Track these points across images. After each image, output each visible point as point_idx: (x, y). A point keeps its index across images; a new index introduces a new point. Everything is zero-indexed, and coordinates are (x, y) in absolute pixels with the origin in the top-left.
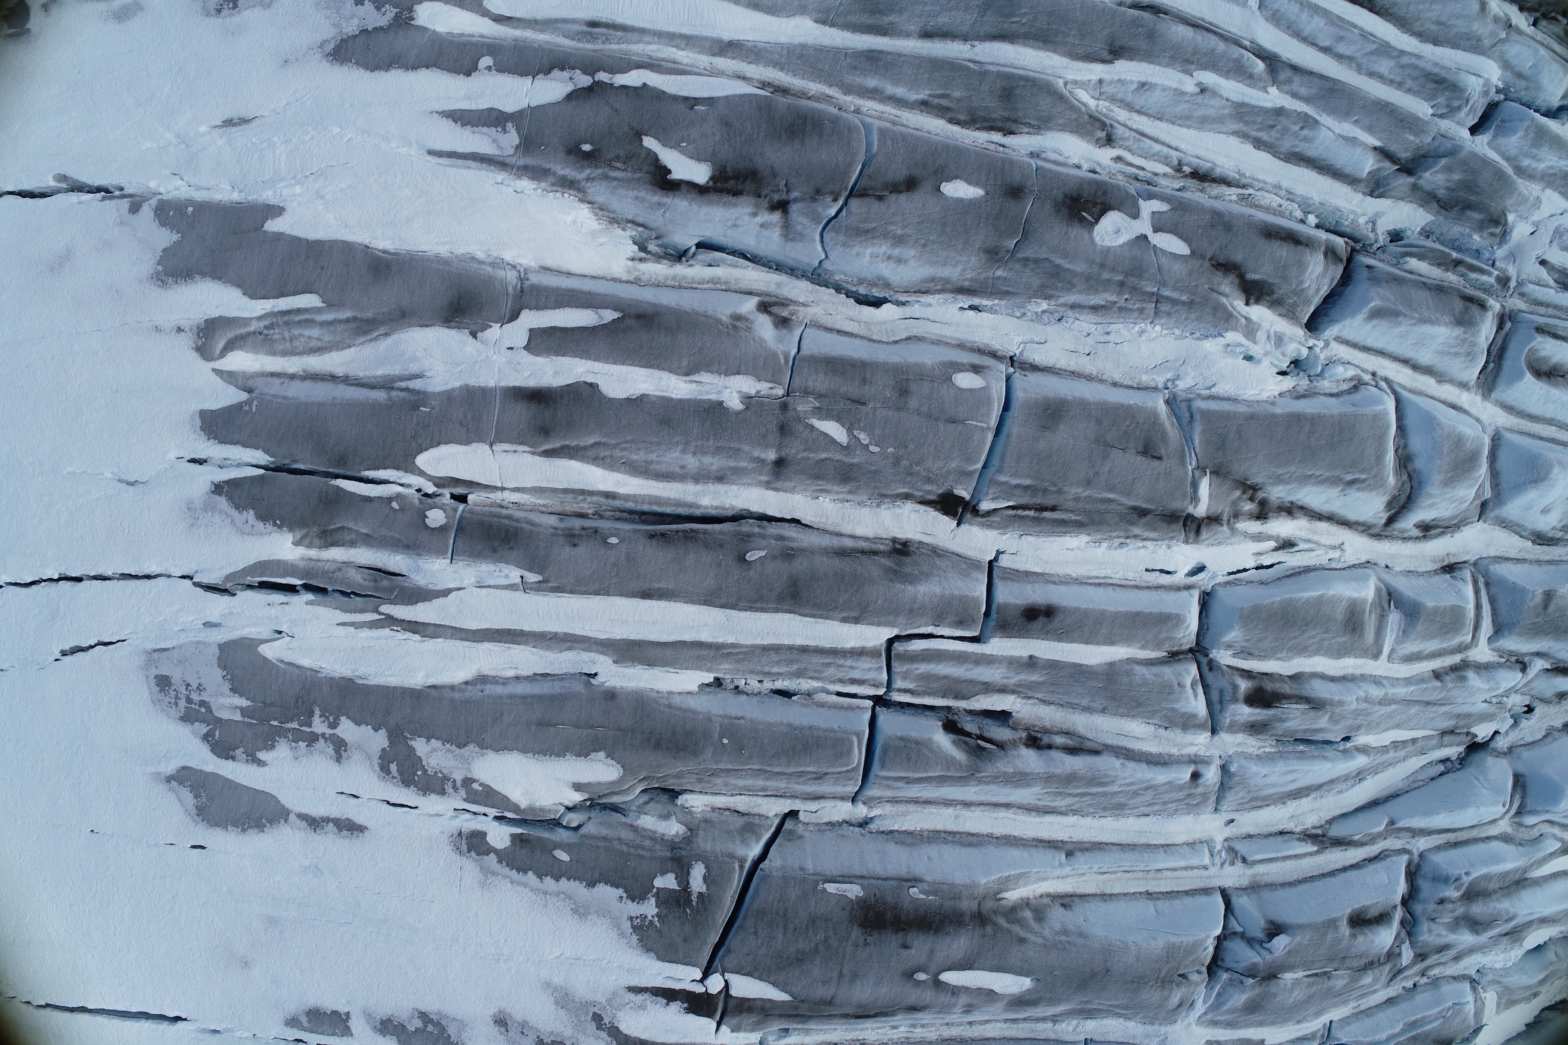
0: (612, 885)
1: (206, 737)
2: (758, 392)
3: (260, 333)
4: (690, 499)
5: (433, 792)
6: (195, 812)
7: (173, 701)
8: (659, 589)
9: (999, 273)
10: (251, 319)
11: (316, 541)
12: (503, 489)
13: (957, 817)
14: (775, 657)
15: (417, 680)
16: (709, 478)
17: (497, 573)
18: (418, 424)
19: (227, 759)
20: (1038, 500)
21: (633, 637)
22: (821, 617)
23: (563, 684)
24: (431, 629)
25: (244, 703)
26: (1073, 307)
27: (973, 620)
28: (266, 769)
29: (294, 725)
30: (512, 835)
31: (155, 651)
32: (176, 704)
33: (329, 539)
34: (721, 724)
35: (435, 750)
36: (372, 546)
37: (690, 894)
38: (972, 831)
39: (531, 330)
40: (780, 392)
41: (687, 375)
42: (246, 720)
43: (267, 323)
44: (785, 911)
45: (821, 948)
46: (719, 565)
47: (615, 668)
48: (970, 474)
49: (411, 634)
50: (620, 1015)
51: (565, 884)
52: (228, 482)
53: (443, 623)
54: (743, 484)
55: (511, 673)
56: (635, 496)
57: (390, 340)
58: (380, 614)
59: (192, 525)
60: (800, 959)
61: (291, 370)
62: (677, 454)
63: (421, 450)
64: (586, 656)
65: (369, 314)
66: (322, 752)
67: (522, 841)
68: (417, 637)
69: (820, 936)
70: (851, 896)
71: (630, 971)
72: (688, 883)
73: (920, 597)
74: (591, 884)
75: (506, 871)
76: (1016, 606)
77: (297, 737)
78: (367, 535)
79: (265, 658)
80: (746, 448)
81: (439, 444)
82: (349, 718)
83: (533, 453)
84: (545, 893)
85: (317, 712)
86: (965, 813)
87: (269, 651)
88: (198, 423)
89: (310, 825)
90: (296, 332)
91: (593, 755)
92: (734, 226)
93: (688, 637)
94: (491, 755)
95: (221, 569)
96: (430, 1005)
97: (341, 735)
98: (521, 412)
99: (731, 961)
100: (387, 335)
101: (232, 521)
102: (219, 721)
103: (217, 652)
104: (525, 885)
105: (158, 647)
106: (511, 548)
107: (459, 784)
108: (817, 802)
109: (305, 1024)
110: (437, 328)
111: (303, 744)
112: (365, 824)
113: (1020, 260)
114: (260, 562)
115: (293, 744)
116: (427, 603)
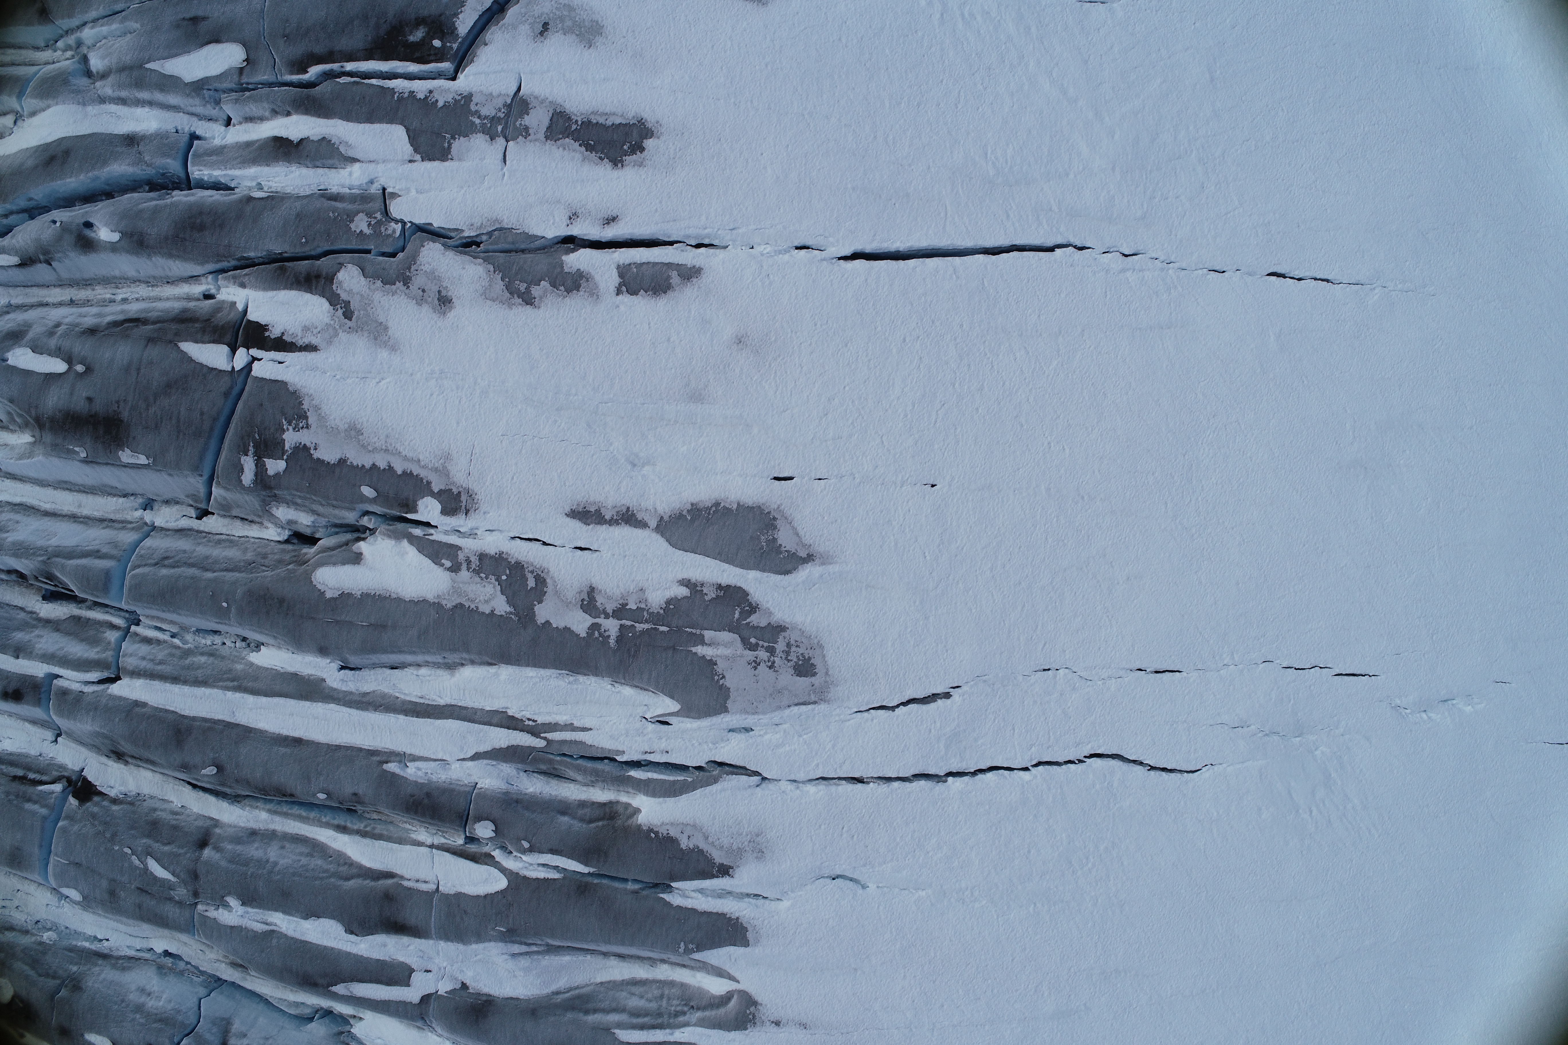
0: (323, 461)
1: (754, 609)
2: (217, 909)
3: (692, 1007)
4: (277, 819)
5: (492, 557)
6: (778, 523)
7: (793, 649)
8: (287, 746)
9: (75, 969)
10: (695, 1025)
11: (621, 809)
12: (432, 846)
13: (80, 508)
14: (199, 673)
15: (505, 672)
16: (263, 835)
17: (429, 772)
18: (508, 916)
19: (728, 586)
20: (23, 788)
21: (307, 704)
22: (161, 710)
23: (371, 662)
24: (495, 720)
25: (700, 650)
27: (56, 694)
28: (680, 576)
29: (640, 627)
30: (416, 512)
31: (815, 703)
32: (789, 645)
33: (607, 810)
34: (230, 619)
35: (486, 602)
36: (560, 801)
37: (256, 454)
38: (67, 493)
39: (409, 986)
40: (200, 907)
41: (273, 931)
42: (698, 632)
43: (681, 1019)
44: (178, 437)
45: (151, 399)
46: (237, 766)
47: (324, 675)
48: (67, 817)
49: (517, 716)
50: (327, 320)
51: (366, 461)
52: (713, 876)
53: (481, 726)
54: (235, 827)
55: (423, 671)
56: (321, 827)
57: (553, 988)
58: (545, 738)
59: (757, 835)
60: (169, 387)
61: (665, 967)
62: (282, 862)
63: (502, 892)
64: (351, 687)
65: (570, 1015)
66: (609, 598)
67: (407, 505)
68: (510, 713)
69: (152, 410)
70: (127, 451)
71: (314, 369)
72: (256, 465)
73: (90, 721)
74: (342, 462)
75: (423, 473)
76: (28, 704)
77: (637, 615)
78: (563, 813)
79: (672, 697)
80: (223, 863)
81: (486, 896)
82: (578, 635)
83: (402, 878)
84: (387, 451)
85: (612, 641)
87: (666, 705)
88: (749, 935)
89: (633, 515)
90: (653, 1005)
91: (336, 595)
92: (267, 1039)
93: (264, 700)
94: (430, 597)
95: (723, 790)
96: (521, 314)
97: (587, 616)
98: (412, 917)
99: (225, 382)
100: (557, 993)
101: (707, 838)
102: (733, 628)
103: (729, 704)
104: (406, 458)
105: (810, 707)
106: (412, 796)
107: (464, 566)
108: (180, 527)
109: (674, 274)
110: (501, 996)
111: (632, 606)
112: (568, 519)
113: (59, 978)
114: (675, 796)
115: (643, 606)
116: (498, 747)
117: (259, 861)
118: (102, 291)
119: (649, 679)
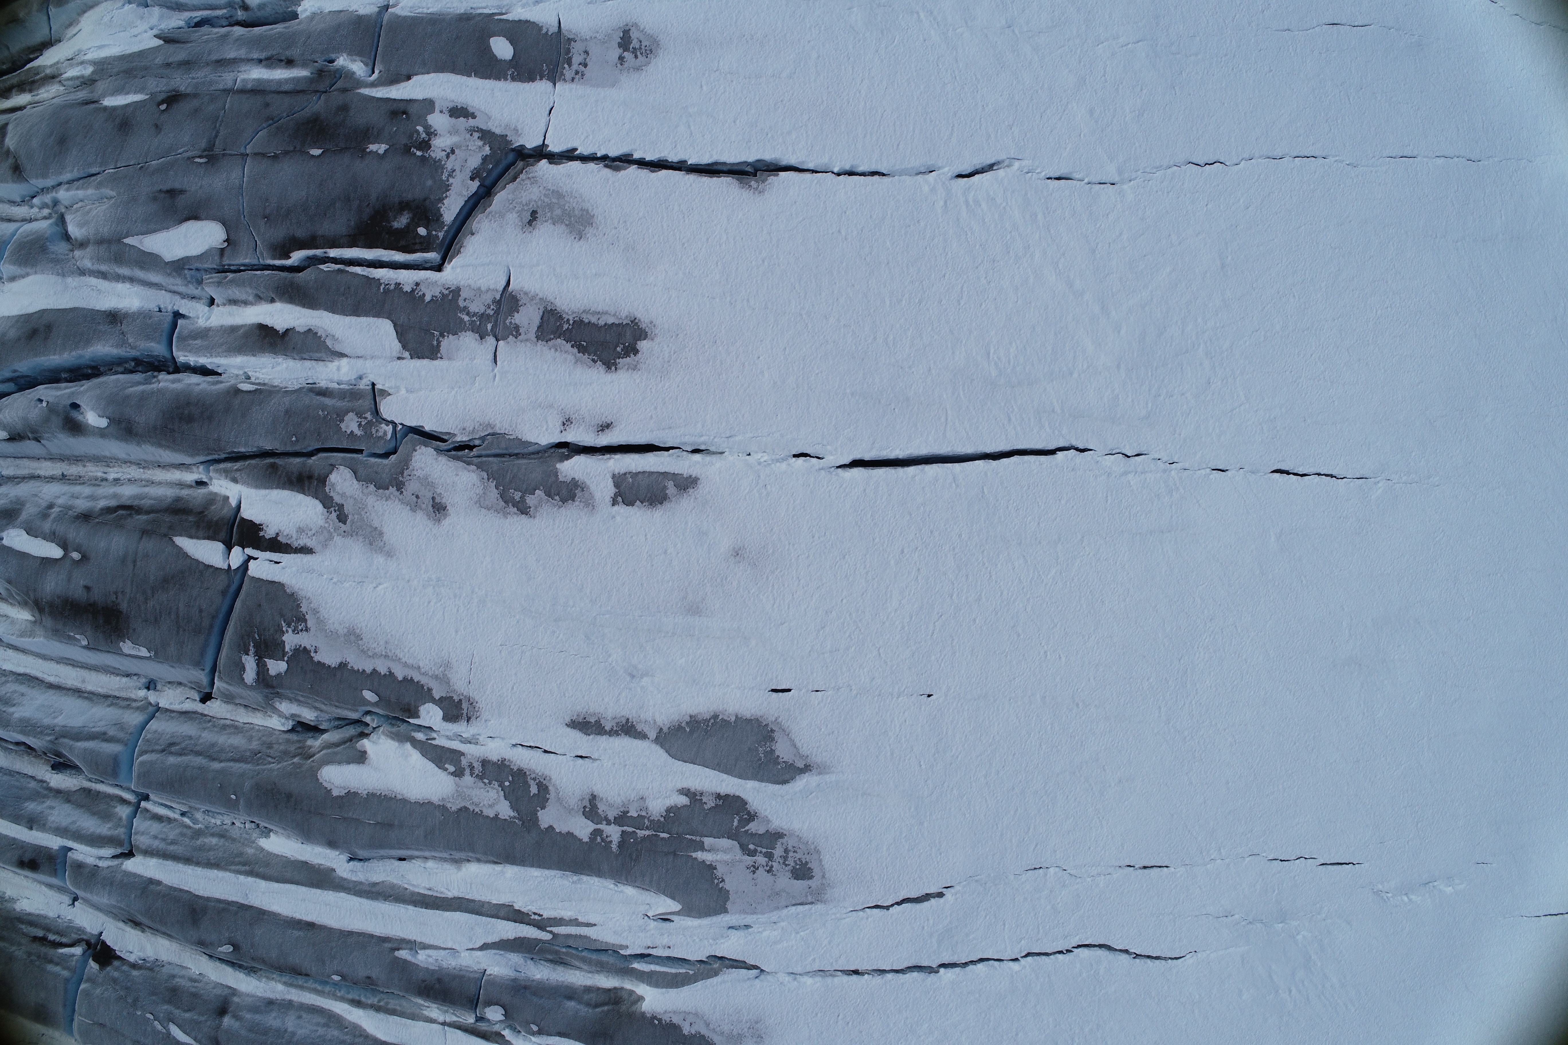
0: (324, 664)
1: (752, 817)
4: (293, 990)
5: (494, 764)
6: (776, 735)
7: (791, 854)
8: (301, 929)
11: (625, 996)
12: (444, 1024)
15: (511, 871)
16: (280, 1004)
17: (440, 959)
19: (727, 796)
20: (44, 950)
21: (319, 891)
22: (175, 889)
24: (502, 914)
25: (700, 855)
27: (71, 866)
28: (680, 786)
29: (641, 833)
30: (418, 717)
31: (812, 903)
32: (786, 851)
33: (612, 995)
35: (490, 806)
36: (567, 987)
37: (256, 654)
42: (698, 839)
44: (178, 632)
45: (149, 592)
46: (253, 945)
47: (334, 866)
48: (88, 980)
49: (523, 910)
50: (321, 522)
51: (367, 666)
53: (489, 919)
54: (253, 996)
55: (430, 864)
56: (336, 1000)
58: (551, 932)
59: (757, 1023)
60: (166, 582)
64: (360, 877)
66: (611, 806)
67: (410, 710)
68: (517, 907)
69: (151, 604)
70: (129, 643)
71: (311, 571)
72: (258, 665)
73: (106, 895)
74: (343, 666)
75: (424, 680)
76: (44, 874)
77: (638, 822)
78: (570, 998)
79: (673, 898)
80: (243, 1032)
82: (580, 840)
84: (386, 656)
85: (614, 846)
87: (667, 905)
89: (633, 726)
91: (343, 793)
93: (276, 885)
94: (435, 799)
95: (724, 982)
96: (516, 523)
97: (589, 822)
99: (221, 582)
101: (708, 1025)
102: (732, 835)
103: (729, 905)
104: (406, 665)
105: (807, 907)
106: (424, 981)
107: (467, 772)
108: (184, 710)
109: (670, 484)
111: (633, 813)
112: (569, 730)
114: (677, 987)
115: (644, 814)
116: (505, 938)
117: (278, 1030)
118: (93, 469)
119: (651, 882)
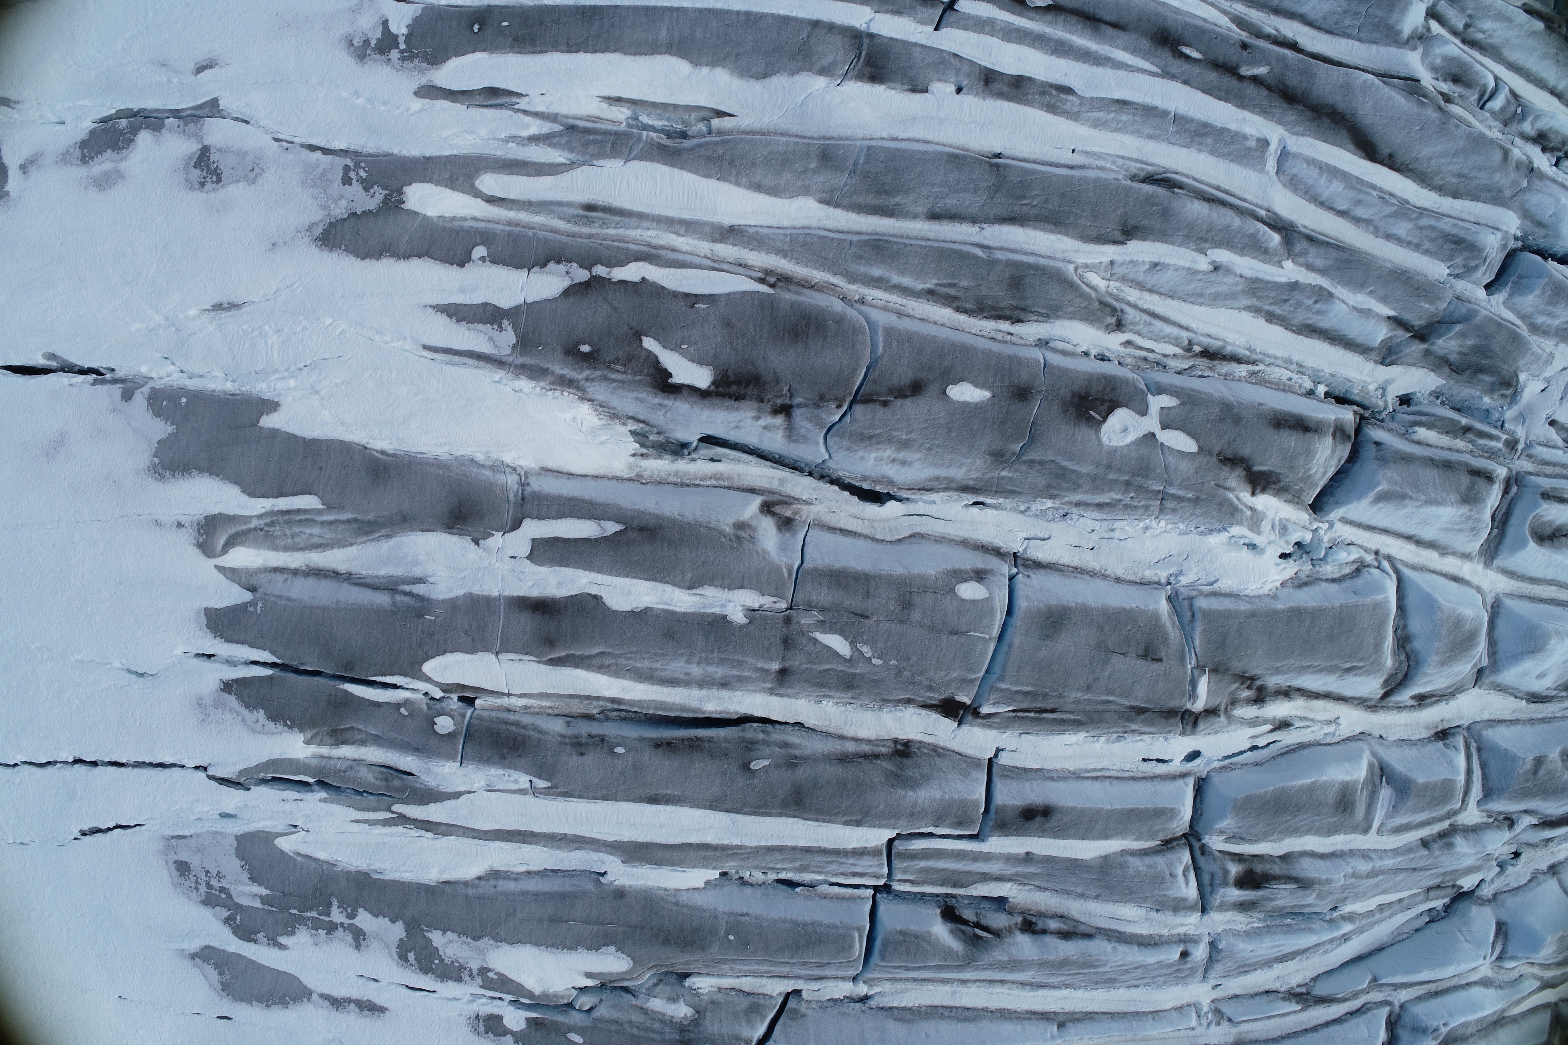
1: (228, 921)
2: (761, 606)
3: (261, 530)
4: (694, 704)
5: (451, 979)
6: (220, 987)
7: (193, 885)
8: (665, 795)
9: (1004, 473)
10: (251, 517)
11: (327, 739)
12: (510, 695)
13: (954, 993)
14: (779, 856)
15: (432, 875)
16: (713, 684)
17: (507, 779)
18: (423, 632)
19: (249, 941)
20: (1038, 705)
21: (641, 839)
22: (824, 821)
23: (573, 881)
24: (443, 828)
25: (264, 891)
26: (1078, 504)
27: (972, 820)
28: (287, 952)
29: (313, 914)
30: (527, 1019)
31: (173, 837)
32: (197, 889)
33: (340, 738)
34: (727, 922)
35: (451, 942)
36: (382, 746)
38: (968, 1005)
39: (533, 540)
40: (783, 605)
41: (690, 588)
42: (266, 907)
43: (267, 521)
46: (724, 773)
47: (622, 868)
48: (972, 681)
49: (423, 832)
52: (237, 681)
53: (455, 823)
54: (747, 691)
55: (522, 869)
57: (392, 542)
58: (393, 813)
59: (203, 720)
61: (293, 565)
62: (682, 664)
63: (428, 659)
64: (594, 856)
65: (370, 517)
66: (341, 940)
67: (536, 1024)
68: (430, 835)
73: (920, 802)
76: (1014, 807)
77: (317, 925)
79: (281, 851)
80: (750, 660)
81: (445, 652)
82: (366, 909)
83: (538, 662)
85: (335, 904)
86: (962, 989)
87: (285, 844)
88: (204, 621)
89: (332, 1005)
90: (297, 530)
91: (604, 949)
92: (737, 427)
93: (694, 840)
94: (505, 947)
95: (235, 764)
97: (359, 925)
98: (526, 622)
100: (389, 536)
101: (243, 720)
102: (239, 907)
103: (235, 843)
105: (176, 834)
106: (519, 756)
107: (475, 973)
108: (819, 982)
110: (439, 533)
111: (322, 932)
112: (385, 1005)
113: (1025, 462)
114: (272, 760)
115: (313, 932)
116: (438, 804)
119: (302, 868)
